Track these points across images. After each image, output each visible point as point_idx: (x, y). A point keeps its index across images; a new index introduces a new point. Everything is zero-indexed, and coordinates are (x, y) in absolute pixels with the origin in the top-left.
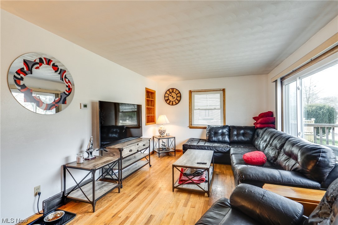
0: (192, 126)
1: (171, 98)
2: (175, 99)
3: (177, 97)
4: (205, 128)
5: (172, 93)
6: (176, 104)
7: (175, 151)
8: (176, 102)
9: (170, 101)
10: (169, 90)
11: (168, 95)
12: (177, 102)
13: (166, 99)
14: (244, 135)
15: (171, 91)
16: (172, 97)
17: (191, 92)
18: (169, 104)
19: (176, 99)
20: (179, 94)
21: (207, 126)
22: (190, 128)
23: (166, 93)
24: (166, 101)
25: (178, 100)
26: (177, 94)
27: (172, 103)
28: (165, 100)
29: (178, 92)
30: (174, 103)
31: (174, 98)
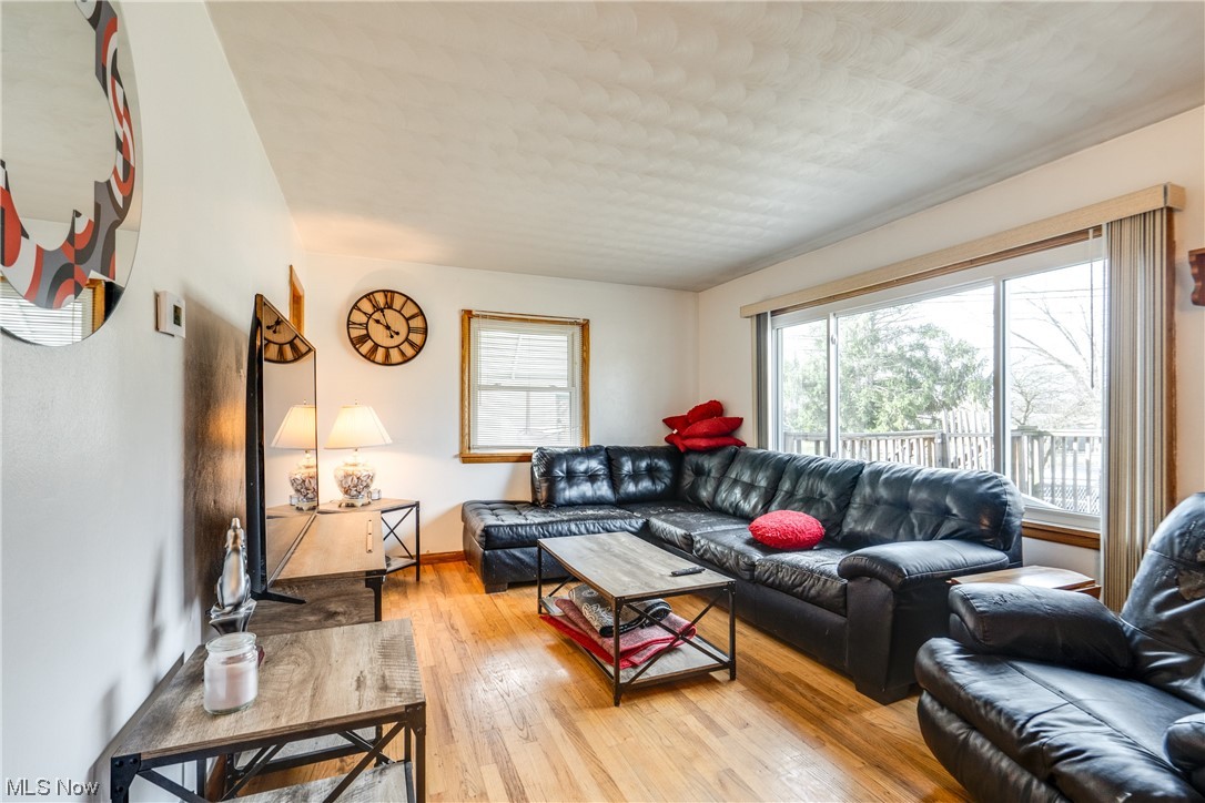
0: (472, 452)
1: (379, 334)
2: (398, 340)
3: (410, 330)
4: (526, 458)
5: (386, 311)
6: (407, 360)
7: (417, 565)
8: (402, 353)
9: (376, 346)
10: (369, 296)
11: (364, 319)
12: (409, 351)
13: (356, 333)
14: (652, 472)
15: (382, 302)
16: (388, 328)
17: (468, 315)
18: (369, 357)
19: (407, 339)
20: (420, 318)
21: (532, 451)
22: (464, 462)
23: (355, 307)
24: (357, 343)
25: (412, 344)
26: (407, 320)
27: (387, 355)
28: (351, 340)
29: (416, 311)
30: (395, 356)
31: (397, 333)
